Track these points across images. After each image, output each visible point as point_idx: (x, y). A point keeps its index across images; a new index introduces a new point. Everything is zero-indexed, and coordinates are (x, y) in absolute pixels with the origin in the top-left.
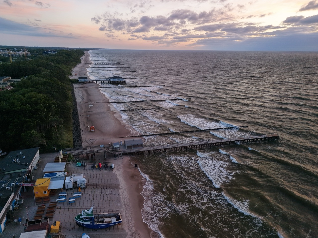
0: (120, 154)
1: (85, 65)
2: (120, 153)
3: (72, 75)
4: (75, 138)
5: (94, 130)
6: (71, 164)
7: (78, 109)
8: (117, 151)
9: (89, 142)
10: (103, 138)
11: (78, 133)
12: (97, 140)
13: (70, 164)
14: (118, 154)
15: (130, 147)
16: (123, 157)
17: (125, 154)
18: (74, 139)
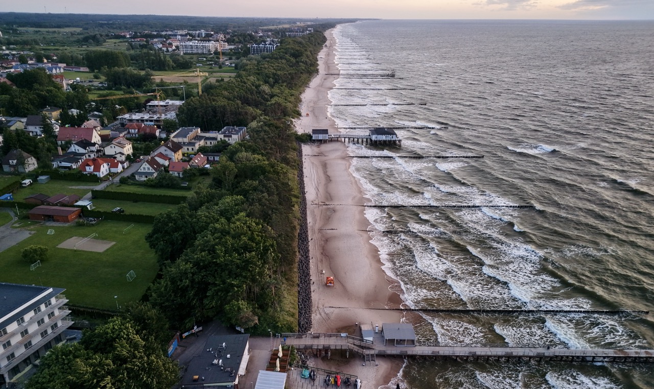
0: (372, 355)
1: (325, 79)
2: (372, 352)
3: (301, 116)
4: (301, 305)
5: (333, 284)
6: (294, 371)
7: (308, 222)
8: (369, 348)
9: (323, 314)
10: (347, 306)
11: (306, 293)
12: (336, 311)
13: (292, 371)
14: (368, 355)
15: (391, 342)
16: (377, 363)
17: (382, 356)
18: (300, 307)
